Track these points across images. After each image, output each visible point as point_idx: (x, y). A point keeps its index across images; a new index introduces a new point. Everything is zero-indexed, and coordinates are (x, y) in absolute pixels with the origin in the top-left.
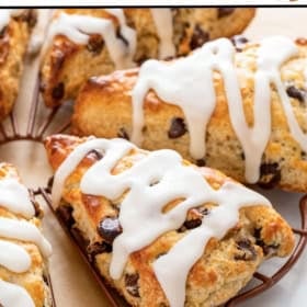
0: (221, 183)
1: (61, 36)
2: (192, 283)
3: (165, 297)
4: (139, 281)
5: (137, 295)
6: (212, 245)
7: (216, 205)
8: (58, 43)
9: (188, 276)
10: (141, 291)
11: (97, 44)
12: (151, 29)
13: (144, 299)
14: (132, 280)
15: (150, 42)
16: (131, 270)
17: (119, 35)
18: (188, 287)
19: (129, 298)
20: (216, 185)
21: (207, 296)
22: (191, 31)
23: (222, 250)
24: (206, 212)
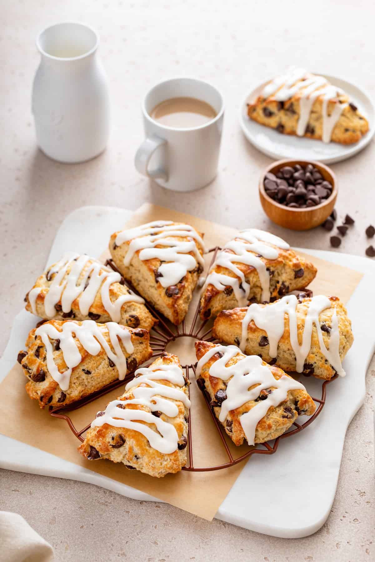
0: (280, 376)
1: (211, 285)
2: (259, 429)
3: (244, 434)
4: (233, 425)
5: (231, 431)
6: (271, 410)
7: (277, 388)
8: (210, 288)
9: (257, 425)
10: (233, 430)
11: (229, 290)
12: (258, 284)
13: (235, 434)
14: (229, 424)
15: (257, 290)
16: (229, 419)
17: (241, 287)
18: (257, 430)
19: (228, 432)
20: (278, 377)
21: (267, 435)
22: (279, 285)
23: (276, 412)
24: (270, 392)
